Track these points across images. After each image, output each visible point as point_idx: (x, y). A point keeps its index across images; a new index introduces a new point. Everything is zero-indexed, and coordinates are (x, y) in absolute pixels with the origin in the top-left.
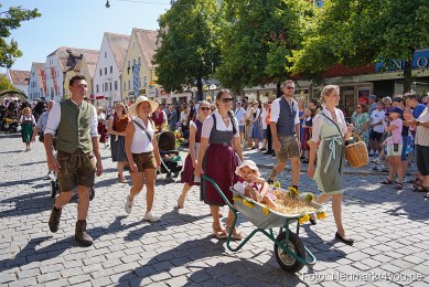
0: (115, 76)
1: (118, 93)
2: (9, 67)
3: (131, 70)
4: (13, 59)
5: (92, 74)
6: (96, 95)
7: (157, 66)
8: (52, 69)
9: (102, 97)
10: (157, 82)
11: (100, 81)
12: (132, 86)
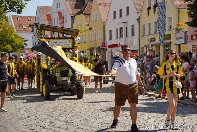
0: (132, 19)
1: (135, 40)
2: (19, 12)
3: (152, 11)
4: (24, 2)
5: (104, 18)
6: (109, 43)
7: (187, 3)
8: (60, 14)
9: (116, 46)
10: (190, 24)
11: (113, 25)
12: (153, 30)
